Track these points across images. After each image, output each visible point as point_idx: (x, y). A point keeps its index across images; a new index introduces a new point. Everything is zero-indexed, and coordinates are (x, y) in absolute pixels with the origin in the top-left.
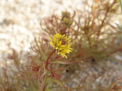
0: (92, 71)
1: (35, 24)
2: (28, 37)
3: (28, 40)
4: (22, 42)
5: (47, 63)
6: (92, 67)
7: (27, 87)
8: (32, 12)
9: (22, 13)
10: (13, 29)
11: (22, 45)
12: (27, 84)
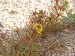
0: (54, 37)
1: (27, 13)
2: (24, 20)
3: (23, 22)
4: (21, 23)
5: (32, 36)
6: (54, 35)
7: (23, 45)
8: (26, 7)
9: (21, 7)
10: (16, 16)
11: (21, 24)
12: (24, 44)
